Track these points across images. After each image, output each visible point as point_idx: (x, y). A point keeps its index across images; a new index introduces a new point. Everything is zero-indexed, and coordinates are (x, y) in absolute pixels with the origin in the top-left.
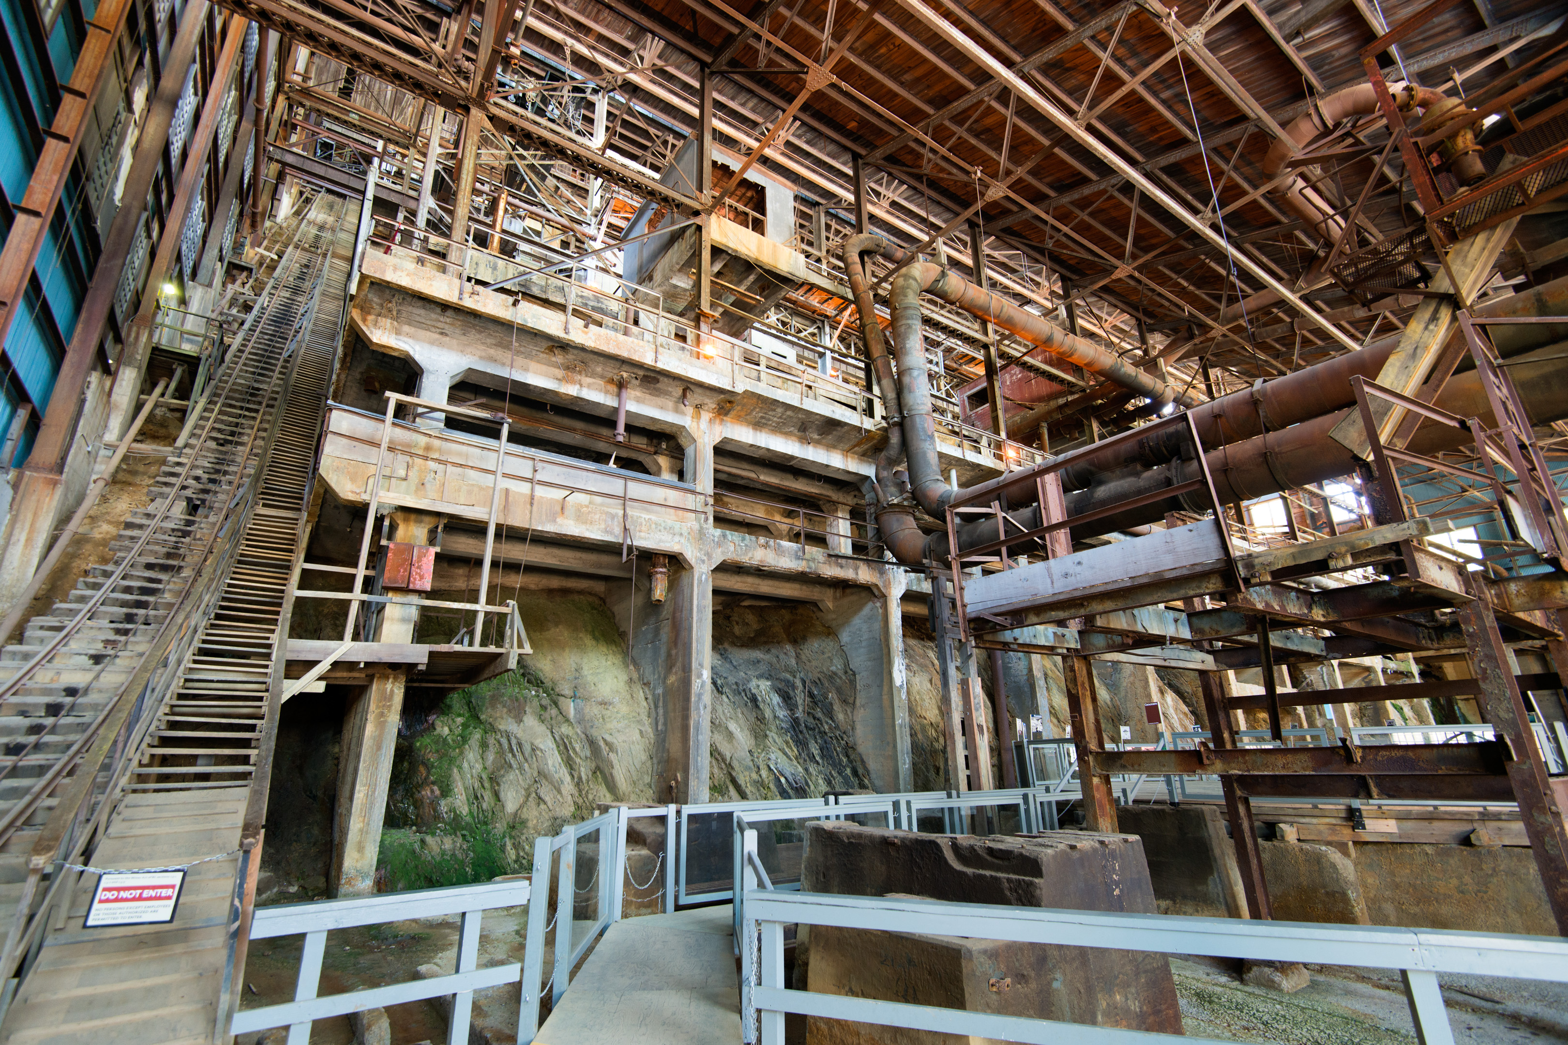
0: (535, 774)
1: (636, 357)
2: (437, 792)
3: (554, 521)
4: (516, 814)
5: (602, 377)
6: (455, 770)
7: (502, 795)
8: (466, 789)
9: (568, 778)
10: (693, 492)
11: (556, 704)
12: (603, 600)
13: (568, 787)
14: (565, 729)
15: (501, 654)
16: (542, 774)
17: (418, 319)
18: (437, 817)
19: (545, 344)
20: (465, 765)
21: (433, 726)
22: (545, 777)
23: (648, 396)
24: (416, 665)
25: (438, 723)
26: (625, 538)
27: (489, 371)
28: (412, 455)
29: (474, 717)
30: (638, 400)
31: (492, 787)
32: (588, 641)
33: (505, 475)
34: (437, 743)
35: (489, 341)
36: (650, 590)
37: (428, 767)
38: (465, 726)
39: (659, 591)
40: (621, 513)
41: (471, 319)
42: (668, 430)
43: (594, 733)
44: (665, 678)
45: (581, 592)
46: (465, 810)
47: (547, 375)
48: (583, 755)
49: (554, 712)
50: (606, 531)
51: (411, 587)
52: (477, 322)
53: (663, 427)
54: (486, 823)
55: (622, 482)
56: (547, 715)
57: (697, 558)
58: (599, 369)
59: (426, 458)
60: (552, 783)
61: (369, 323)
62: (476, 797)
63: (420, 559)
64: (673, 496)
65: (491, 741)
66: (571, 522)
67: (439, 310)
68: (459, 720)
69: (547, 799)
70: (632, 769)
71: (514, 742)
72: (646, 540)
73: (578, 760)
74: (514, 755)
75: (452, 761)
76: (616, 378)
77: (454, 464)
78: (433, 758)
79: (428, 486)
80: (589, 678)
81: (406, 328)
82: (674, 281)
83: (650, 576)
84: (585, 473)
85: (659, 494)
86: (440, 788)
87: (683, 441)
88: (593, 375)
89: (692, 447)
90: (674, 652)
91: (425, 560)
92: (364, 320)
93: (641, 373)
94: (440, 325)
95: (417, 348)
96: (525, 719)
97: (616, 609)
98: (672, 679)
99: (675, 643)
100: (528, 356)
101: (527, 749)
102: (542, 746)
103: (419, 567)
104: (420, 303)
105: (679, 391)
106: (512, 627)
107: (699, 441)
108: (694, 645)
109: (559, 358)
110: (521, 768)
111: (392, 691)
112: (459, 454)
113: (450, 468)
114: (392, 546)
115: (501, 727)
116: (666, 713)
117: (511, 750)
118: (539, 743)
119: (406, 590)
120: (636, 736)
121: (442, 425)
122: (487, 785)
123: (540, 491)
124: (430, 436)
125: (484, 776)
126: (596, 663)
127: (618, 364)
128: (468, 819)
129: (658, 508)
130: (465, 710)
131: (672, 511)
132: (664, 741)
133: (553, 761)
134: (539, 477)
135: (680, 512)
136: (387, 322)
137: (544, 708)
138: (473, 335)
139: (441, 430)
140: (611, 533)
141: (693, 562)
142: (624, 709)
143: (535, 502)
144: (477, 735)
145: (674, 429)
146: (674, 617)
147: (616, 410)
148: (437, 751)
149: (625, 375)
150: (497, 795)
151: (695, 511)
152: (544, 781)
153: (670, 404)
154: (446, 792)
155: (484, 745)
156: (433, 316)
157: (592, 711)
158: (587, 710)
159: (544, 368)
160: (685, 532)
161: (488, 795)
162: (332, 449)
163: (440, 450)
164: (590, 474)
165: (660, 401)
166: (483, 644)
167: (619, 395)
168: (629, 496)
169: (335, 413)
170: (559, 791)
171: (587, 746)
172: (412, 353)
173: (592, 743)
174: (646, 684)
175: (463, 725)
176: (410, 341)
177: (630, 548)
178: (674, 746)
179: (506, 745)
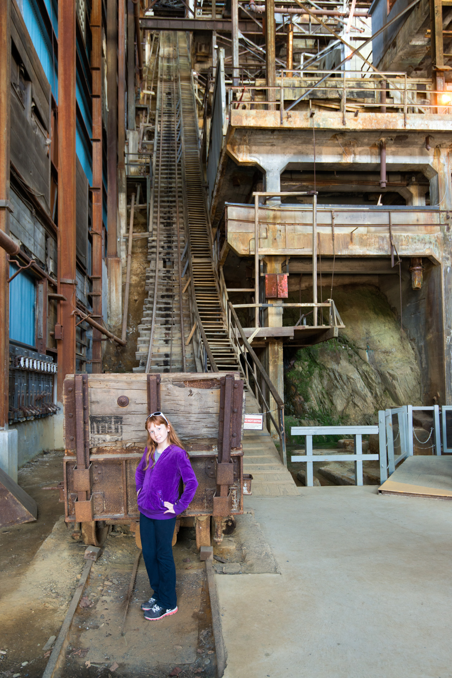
0: (351, 391)
1: (391, 127)
2: (302, 399)
3: (347, 248)
4: (343, 411)
5: (368, 145)
6: (309, 389)
7: (334, 402)
8: (316, 398)
9: (369, 394)
10: (438, 211)
11: (357, 353)
12: (378, 288)
13: (370, 398)
14: (364, 367)
15: (328, 329)
16: (355, 392)
17: (259, 141)
18: (304, 411)
19: (331, 135)
20: (314, 386)
21: (293, 367)
22: (357, 393)
23: (400, 149)
24: (289, 337)
25: (296, 365)
26: (392, 251)
27: (300, 161)
28: (267, 223)
29: (313, 361)
30: (394, 154)
31: (329, 398)
32: (372, 315)
33: (319, 225)
34: (297, 375)
35: (298, 142)
36: (410, 282)
37: (296, 387)
38: (310, 366)
39: (417, 283)
40: (388, 235)
41: (288, 133)
42: (416, 169)
43: (382, 369)
44: (425, 336)
45: (363, 285)
46: (317, 409)
47: (333, 154)
48: (377, 381)
49: (357, 358)
50: (379, 249)
51: (279, 297)
52: (291, 133)
53: (412, 168)
54: (328, 415)
55: (387, 214)
56: (353, 360)
57: (443, 257)
58: (366, 140)
59: (274, 224)
60: (360, 396)
61: (236, 151)
62: (321, 402)
63: (280, 282)
64: (422, 217)
65: (325, 374)
66: (357, 247)
67: (270, 133)
68: (306, 363)
69: (359, 404)
70: (408, 390)
71: (337, 374)
72: (405, 251)
73: (374, 384)
74: (338, 382)
75: (307, 384)
76: (377, 143)
77: (289, 224)
78: (297, 382)
79: (278, 239)
80: (375, 338)
81: (254, 148)
82: (414, 43)
83: (410, 273)
84: (363, 213)
85: (413, 217)
86: (303, 397)
87: (428, 174)
88: (362, 145)
89: (435, 178)
90: (430, 320)
91: (283, 281)
92: (233, 150)
93: (395, 135)
94: (271, 141)
95: (261, 158)
96: (341, 362)
97: (388, 293)
98: (430, 336)
99: (431, 314)
100: (321, 144)
101: (345, 378)
102: (352, 377)
103: (281, 286)
104: (260, 132)
105: (423, 140)
106: (333, 314)
107: (440, 172)
108: (444, 315)
109: (340, 141)
110: (342, 388)
111: (278, 350)
112: (291, 217)
113: (288, 227)
114: (266, 276)
115: (328, 367)
116: (427, 358)
117: (336, 379)
118: (350, 374)
119: (276, 299)
120: (409, 371)
121: (279, 202)
122: (326, 396)
123: (337, 231)
124: (275, 210)
125: (324, 392)
126: (379, 328)
127: (378, 134)
128: (319, 412)
129: (413, 227)
130: (307, 358)
131: (423, 227)
132: (427, 373)
133: (360, 384)
134: (335, 222)
135: (429, 227)
136: (244, 148)
137: (351, 356)
138: (289, 141)
139: (280, 206)
140: (383, 249)
141: (440, 260)
142: (399, 356)
143: (335, 238)
144: (317, 371)
145: (421, 168)
146: (428, 298)
147: (379, 165)
148: (298, 379)
149: (383, 139)
150: (331, 402)
151: (440, 225)
152: (356, 395)
153: (417, 150)
154: (307, 399)
155: (321, 376)
156: (267, 137)
157: (380, 357)
158: (376, 356)
159: (330, 149)
160: (433, 241)
161: (327, 401)
162: (232, 229)
163: (281, 218)
164: (366, 213)
165: (408, 150)
166: (318, 324)
167: (380, 154)
168: (392, 223)
169: (229, 209)
170: (365, 401)
171: (379, 376)
172: (258, 162)
173: (381, 375)
174: (413, 340)
175: (308, 365)
176: (257, 155)
177: (396, 258)
178: (434, 376)
179: (333, 377)
